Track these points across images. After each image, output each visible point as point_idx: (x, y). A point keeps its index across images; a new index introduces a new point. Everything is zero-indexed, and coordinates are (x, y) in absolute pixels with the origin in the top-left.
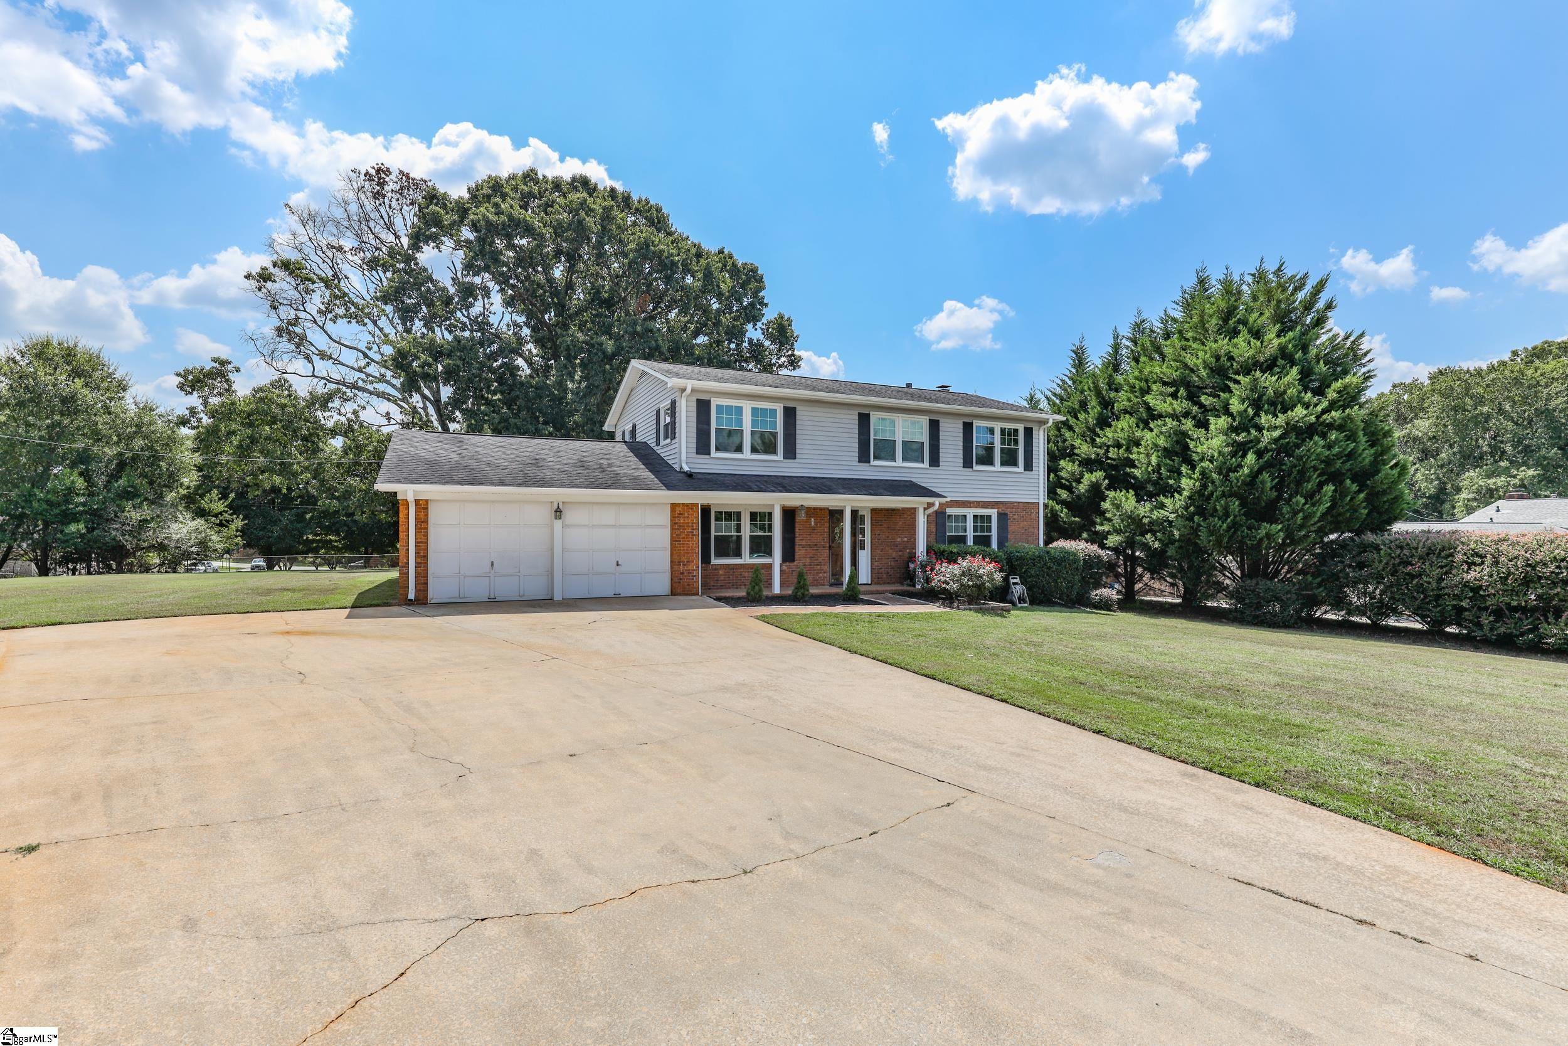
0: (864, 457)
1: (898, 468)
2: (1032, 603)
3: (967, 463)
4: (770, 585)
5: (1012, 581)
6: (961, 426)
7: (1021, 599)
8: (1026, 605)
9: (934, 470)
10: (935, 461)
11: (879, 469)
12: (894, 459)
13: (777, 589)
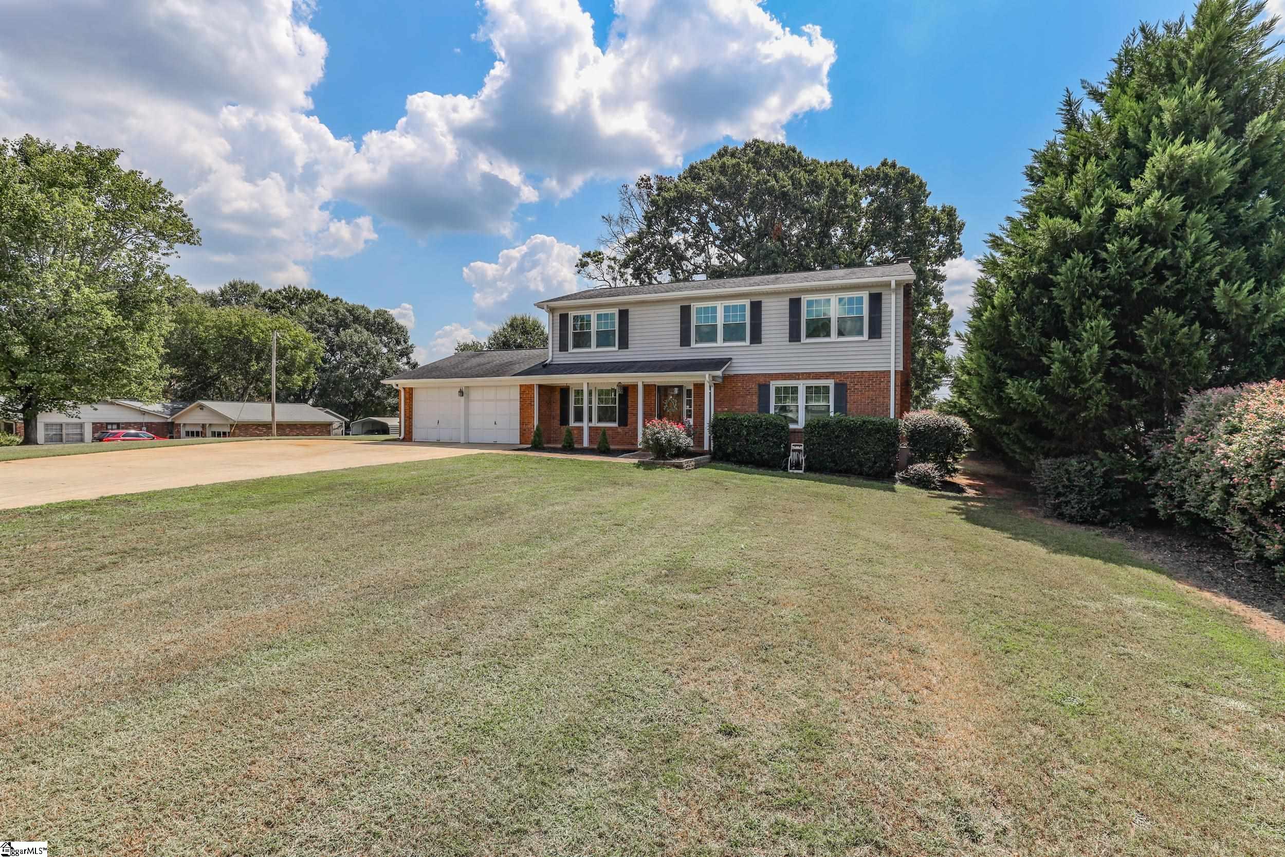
0: (685, 341)
1: (719, 347)
2: (809, 469)
3: (794, 336)
4: (581, 441)
5: (793, 448)
6: (788, 303)
7: (797, 465)
8: (801, 472)
9: (756, 347)
10: (756, 338)
11: (699, 350)
12: (715, 340)
13: (586, 444)
